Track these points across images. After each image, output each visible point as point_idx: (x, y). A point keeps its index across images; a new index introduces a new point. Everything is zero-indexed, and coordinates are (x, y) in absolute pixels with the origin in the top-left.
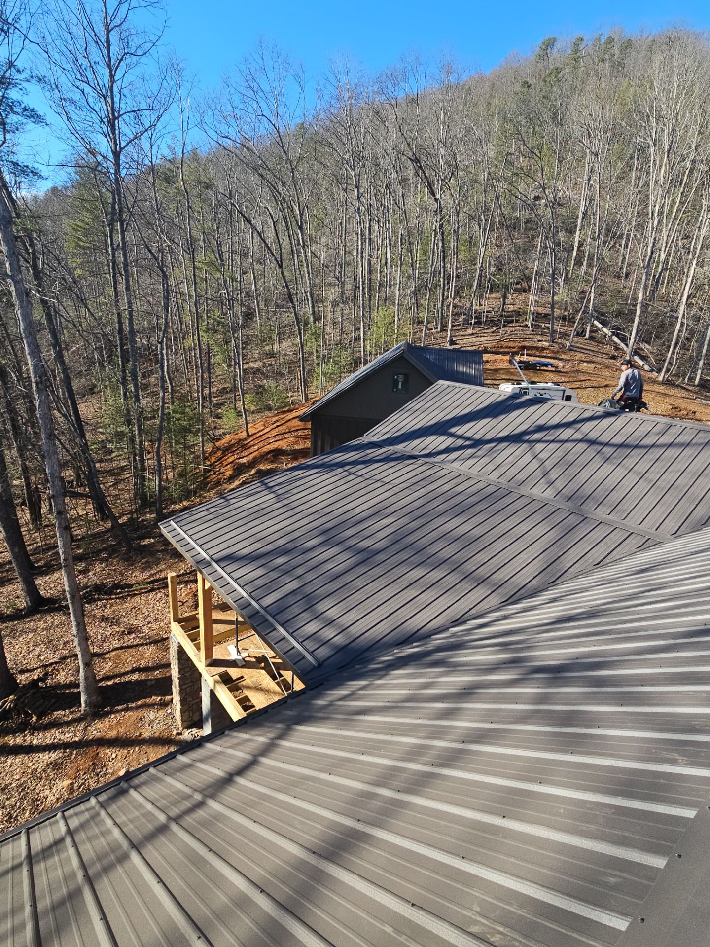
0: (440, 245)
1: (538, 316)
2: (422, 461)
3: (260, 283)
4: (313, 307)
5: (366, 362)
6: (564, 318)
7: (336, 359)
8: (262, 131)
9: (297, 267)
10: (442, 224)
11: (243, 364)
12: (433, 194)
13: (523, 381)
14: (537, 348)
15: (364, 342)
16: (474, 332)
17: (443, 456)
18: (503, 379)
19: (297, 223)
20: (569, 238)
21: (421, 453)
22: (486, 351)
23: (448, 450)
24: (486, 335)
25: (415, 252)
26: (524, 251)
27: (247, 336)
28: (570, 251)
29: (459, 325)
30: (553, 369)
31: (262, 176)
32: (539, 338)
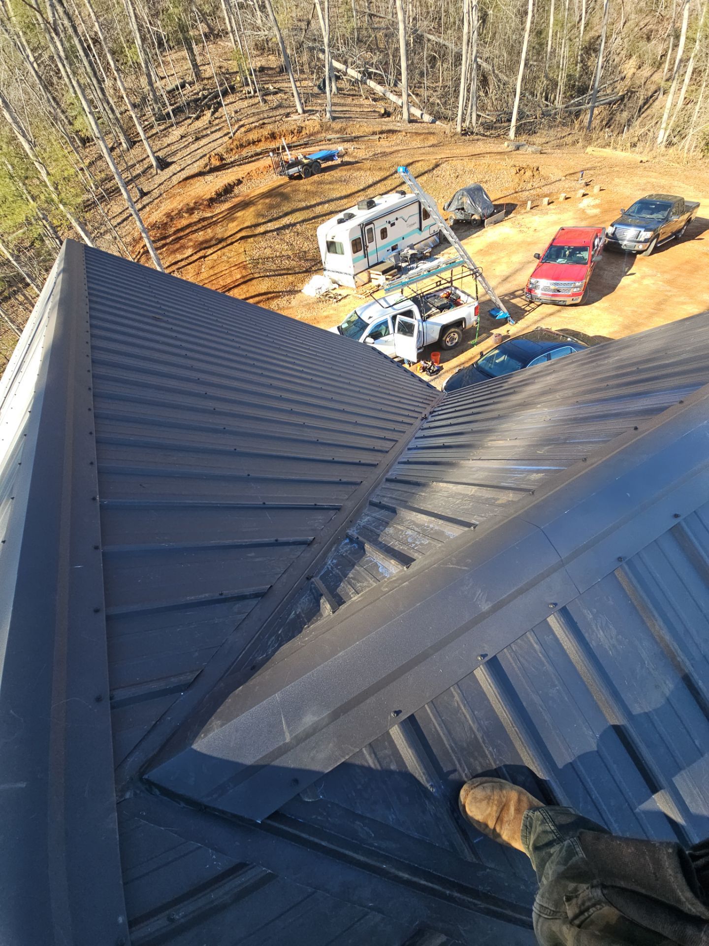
16: (182, 131)
29: (151, 126)
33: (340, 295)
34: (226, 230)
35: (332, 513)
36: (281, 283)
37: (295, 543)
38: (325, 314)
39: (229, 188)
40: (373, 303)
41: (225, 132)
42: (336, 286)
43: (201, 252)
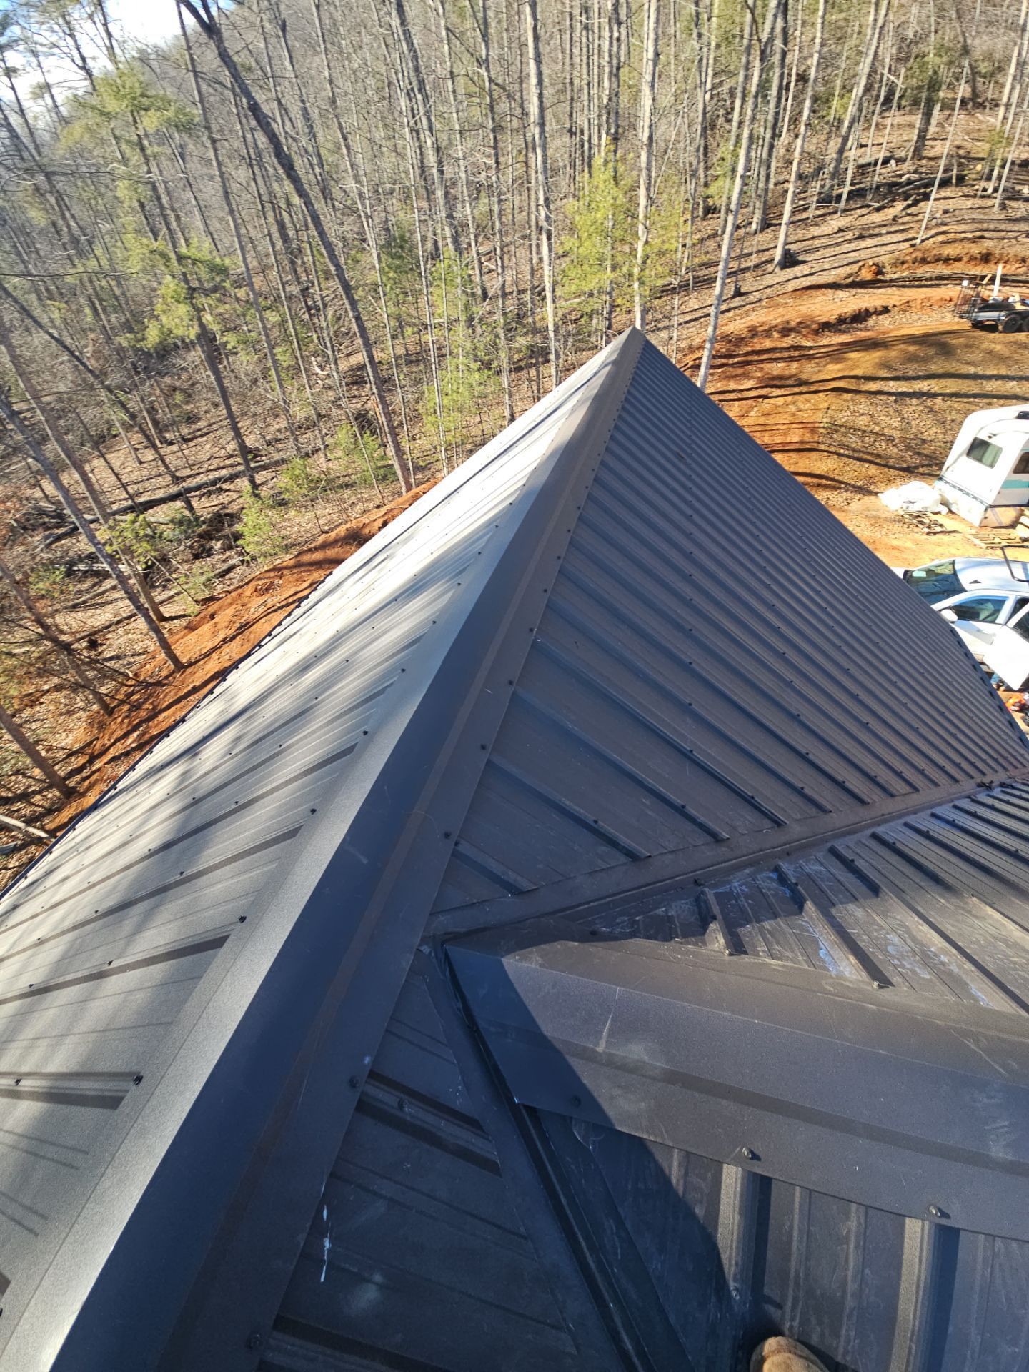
16: (844, 221)
29: (806, 207)
32: (1024, 226)
33: (941, 525)
34: (819, 371)
35: (767, 824)
36: (853, 472)
37: (702, 827)
38: (896, 543)
39: (863, 314)
40: (999, 563)
41: (910, 236)
42: (944, 510)
43: (765, 390)
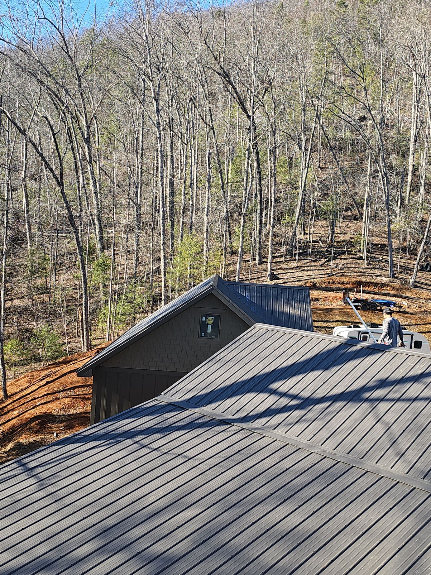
0: (255, 165)
1: (373, 248)
2: (236, 427)
3: (33, 202)
4: (101, 232)
5: (168, 300)
6: (404, 250)
7: (130, 295)
8: (43, 34)
9: (81, 185)
10: (256, 143)
11: (5, 301)
12: (245, 110)
13: (361, 323)
14: (375, 284)
15: (165, 276)
16: (299, 264)
17: (264, 420)
18: (337, 321)
19: (83, 135)
20: (402, 162)
21: (235, 417)
22: (314, 287)
23: (269, 412)
24: (314, 268)
25: (226, 173)
26: (353, 174)
27: (13, 266)
28: (403, 175)
29: (281, 257)
30: (397, 309)
31: (41, 82)
32: (377, 272)
